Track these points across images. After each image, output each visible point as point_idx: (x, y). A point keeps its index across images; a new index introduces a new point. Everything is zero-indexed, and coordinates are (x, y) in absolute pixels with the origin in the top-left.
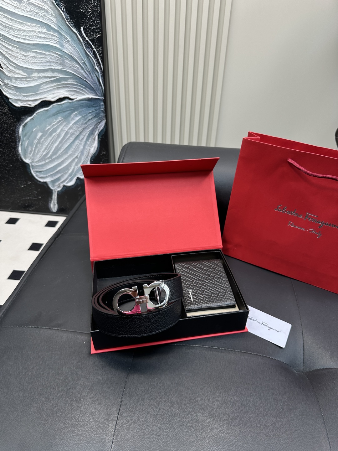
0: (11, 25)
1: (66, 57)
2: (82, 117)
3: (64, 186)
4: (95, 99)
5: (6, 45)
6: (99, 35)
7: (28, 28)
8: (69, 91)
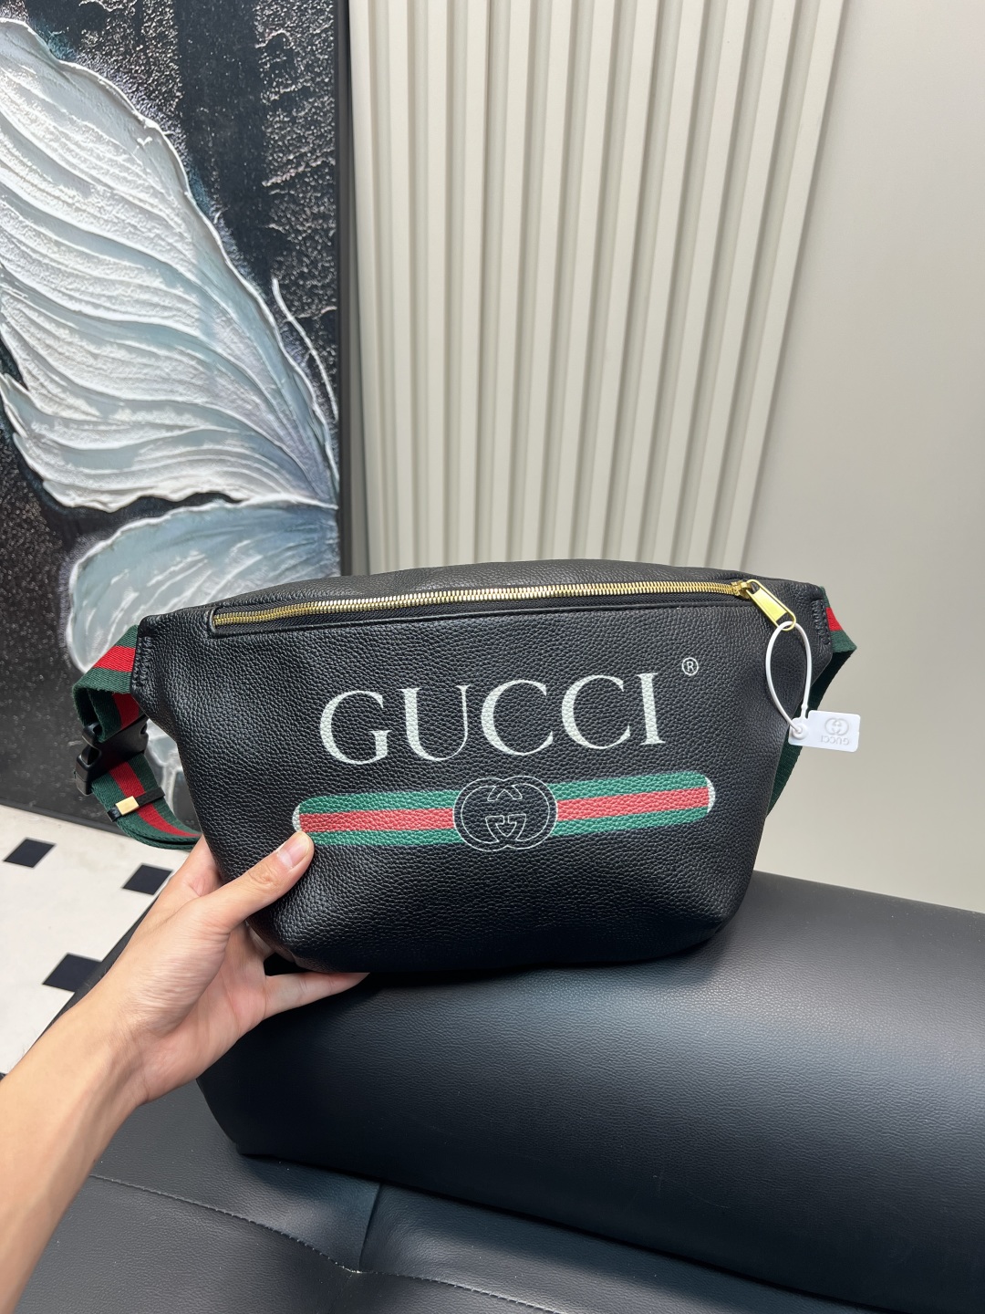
0: (55, 261)
1: (219, 370)
2: (265, 558)
4: (309, 506)
5: (40, 320)
6: (328, 308)
7: (108, 272)
8: (226, 473)
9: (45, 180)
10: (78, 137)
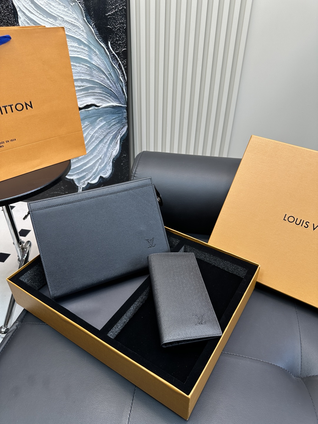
1: (94, 69)
2: (107, 122)
3: (88, 183)
6: (124, 49)
8: (96, 98)
9: (44, 17)
10: (53, 4)
